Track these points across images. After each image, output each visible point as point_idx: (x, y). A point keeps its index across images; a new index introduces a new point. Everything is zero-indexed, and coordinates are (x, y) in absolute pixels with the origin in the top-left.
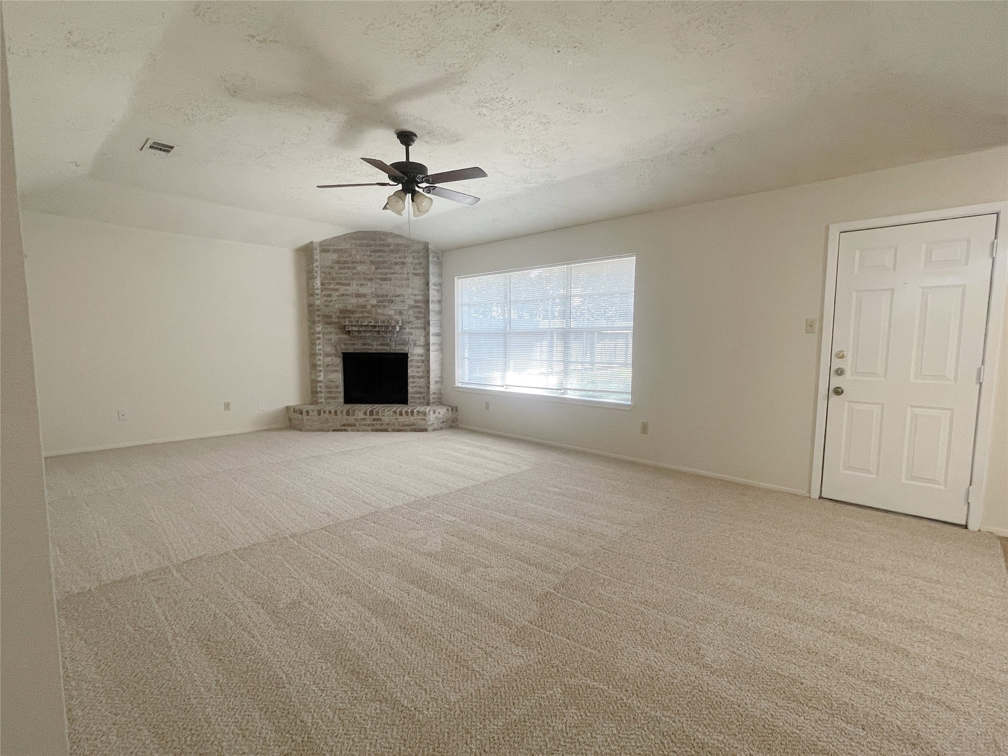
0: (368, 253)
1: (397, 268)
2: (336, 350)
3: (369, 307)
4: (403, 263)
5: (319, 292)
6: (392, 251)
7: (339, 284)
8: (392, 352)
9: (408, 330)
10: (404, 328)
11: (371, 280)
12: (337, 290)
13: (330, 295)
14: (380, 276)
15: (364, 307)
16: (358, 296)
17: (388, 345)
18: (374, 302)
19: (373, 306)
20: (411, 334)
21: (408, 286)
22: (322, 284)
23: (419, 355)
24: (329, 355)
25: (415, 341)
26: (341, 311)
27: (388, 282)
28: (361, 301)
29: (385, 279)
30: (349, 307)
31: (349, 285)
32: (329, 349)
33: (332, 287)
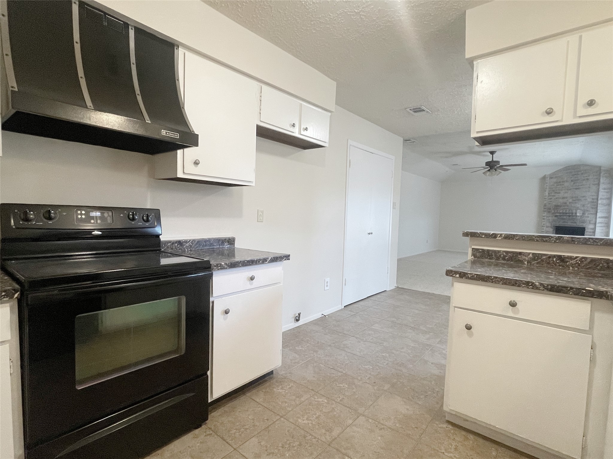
0: (571, 176)
1: (584, 182)
2: (551, 224)
3: (568, 203)
4: (588, 179)
5: (547, 197)
6: (582, 174)
7: (556, 193)
8: (577, 226)
9: (586, 215)
10: (585, 214)
11: (570, 189)
12: (555, 196)
13: (551, 199)
14: (575, 187)
15: (566, 203)
16: (563, 198)
17: (575, 223)
18: (571, 200)
19: (570, 203)
20: (588, 217)
21: (589, 192)
22: (549, 194)
23: (591, 229)
24: (547, 227)
25: (590, 221)
26: (555, 206)
27: (579, 190)
28: (565, 200)
29: (576, 189)
30: (559, 204)
31: (559, 193)
32: (548, 224)
33: (552, 194)
